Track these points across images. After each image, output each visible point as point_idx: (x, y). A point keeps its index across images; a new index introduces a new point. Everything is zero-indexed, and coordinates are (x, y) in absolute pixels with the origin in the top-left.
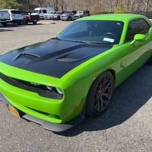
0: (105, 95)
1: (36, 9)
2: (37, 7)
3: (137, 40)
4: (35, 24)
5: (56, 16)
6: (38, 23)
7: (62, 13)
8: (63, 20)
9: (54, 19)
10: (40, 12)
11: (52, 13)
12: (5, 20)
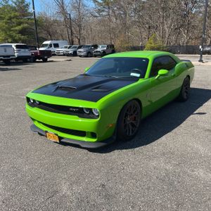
0: (134, 122)
1: (44, 43)
2: (46, 40)
3: (161, 75)
4: (45, 61)
5: (71, 51)
6: (49, 59)
7: (80, 47)
8: (80, 56)
9: (68, 55)
10: (51, 45)
11: (66, 47)
12: (9, 56)
